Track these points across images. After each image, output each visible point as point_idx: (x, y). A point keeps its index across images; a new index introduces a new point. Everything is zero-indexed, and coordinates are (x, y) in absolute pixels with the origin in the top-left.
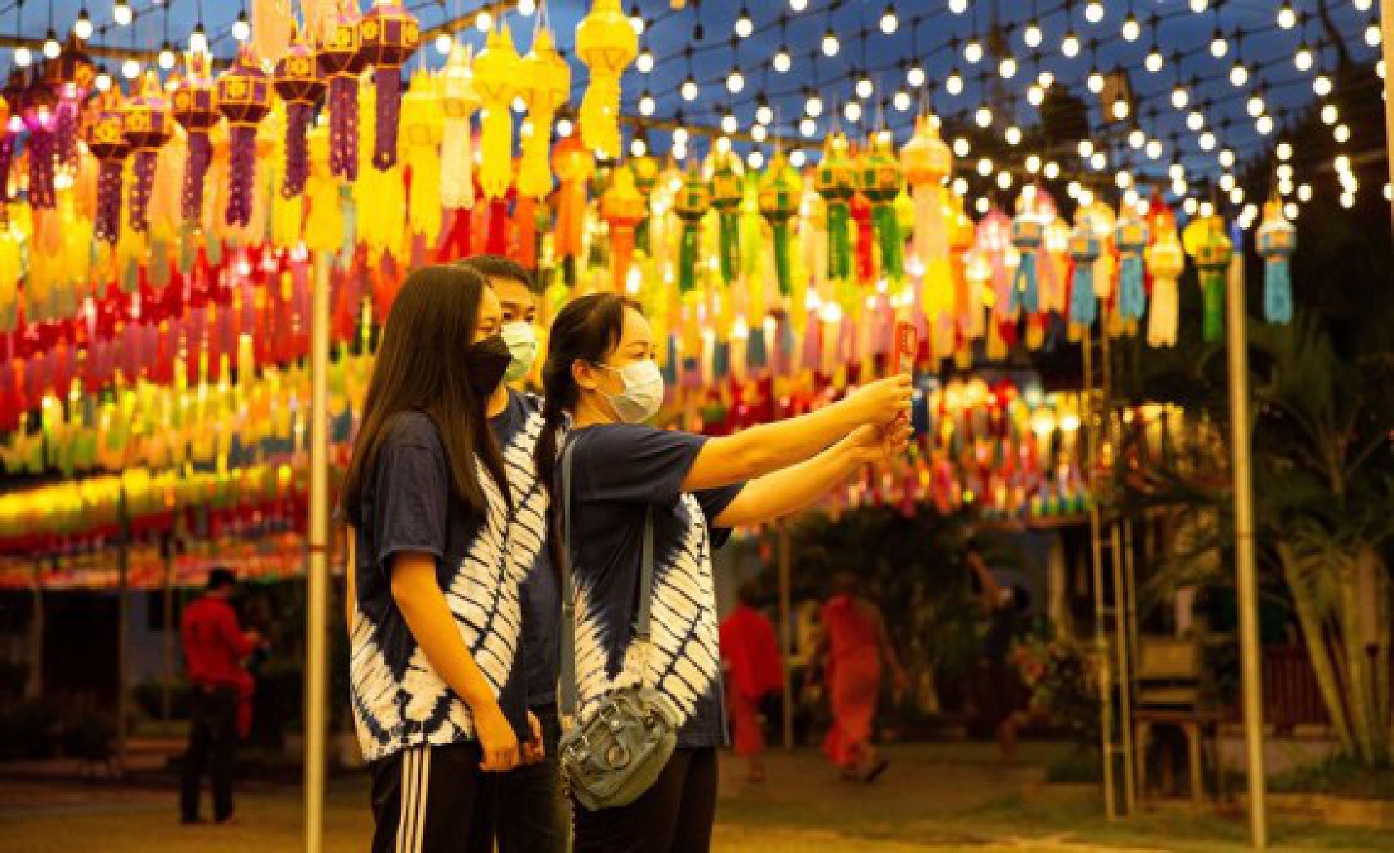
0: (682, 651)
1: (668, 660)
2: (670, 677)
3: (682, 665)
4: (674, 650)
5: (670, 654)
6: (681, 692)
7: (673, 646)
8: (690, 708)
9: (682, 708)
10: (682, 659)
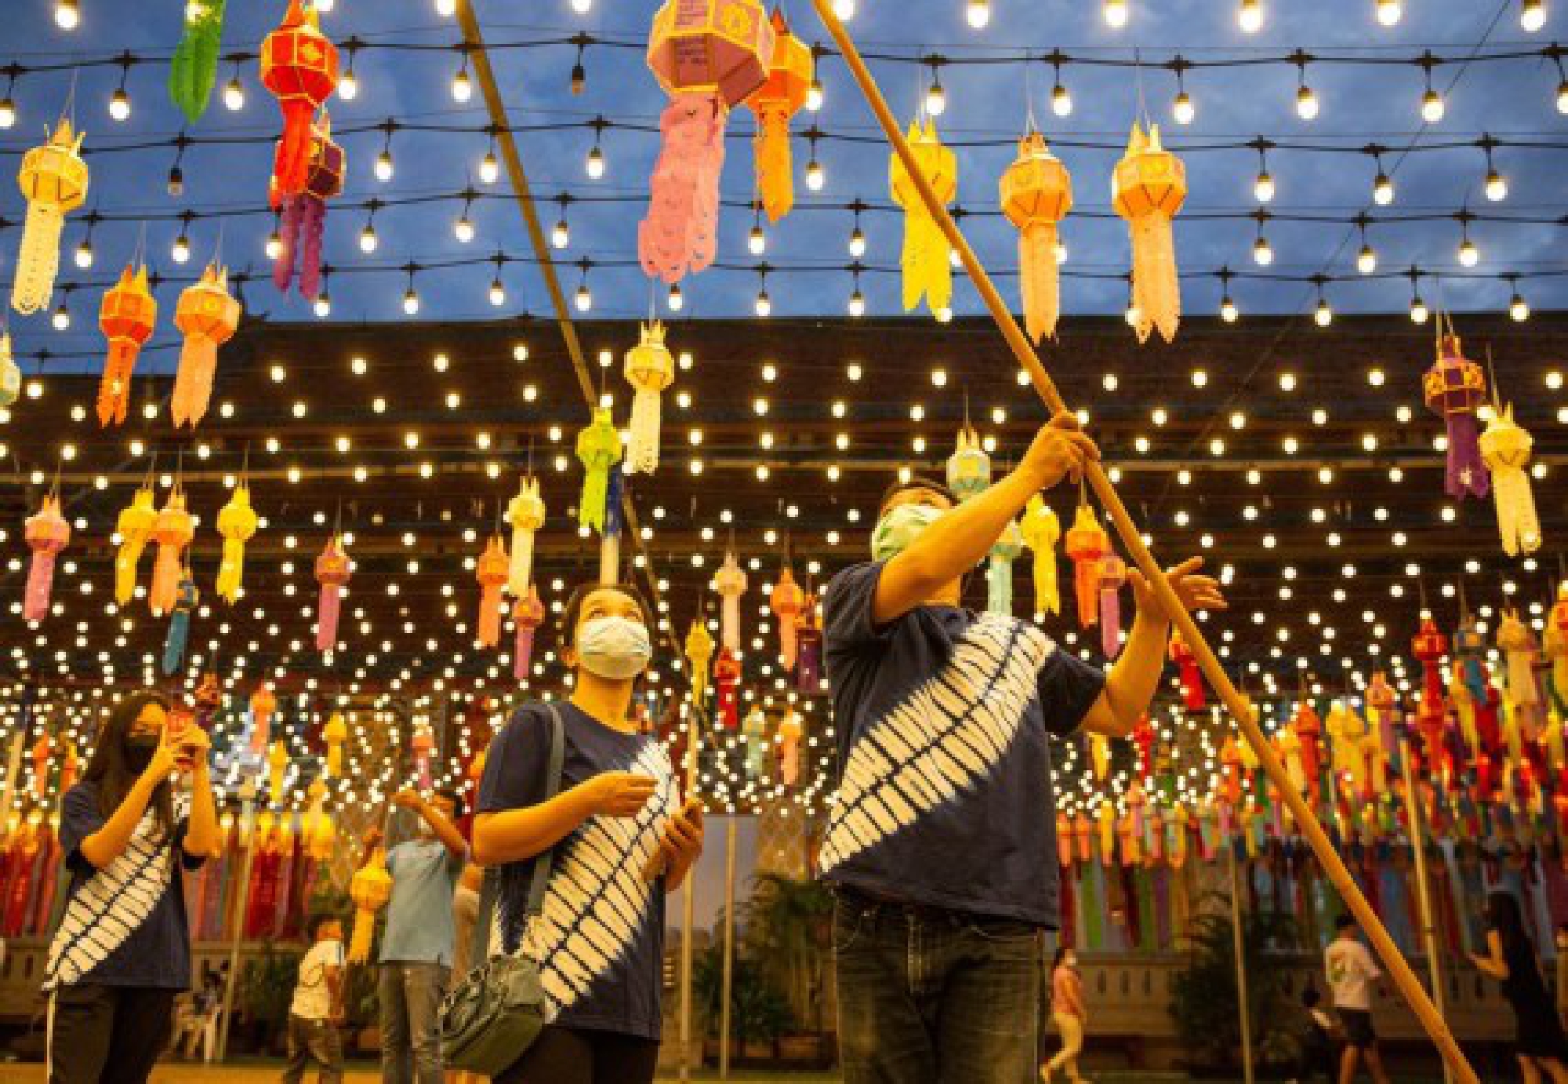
0: (576, 927)
1: (561, 936)
2: (561, 953)
3: (575, 942)
4: (567, 924)
5: (564, 930)
6: (572, 970)
7: (567, 919)
8: (582, 987)
9: (572, 987)
10: (575, 936)
